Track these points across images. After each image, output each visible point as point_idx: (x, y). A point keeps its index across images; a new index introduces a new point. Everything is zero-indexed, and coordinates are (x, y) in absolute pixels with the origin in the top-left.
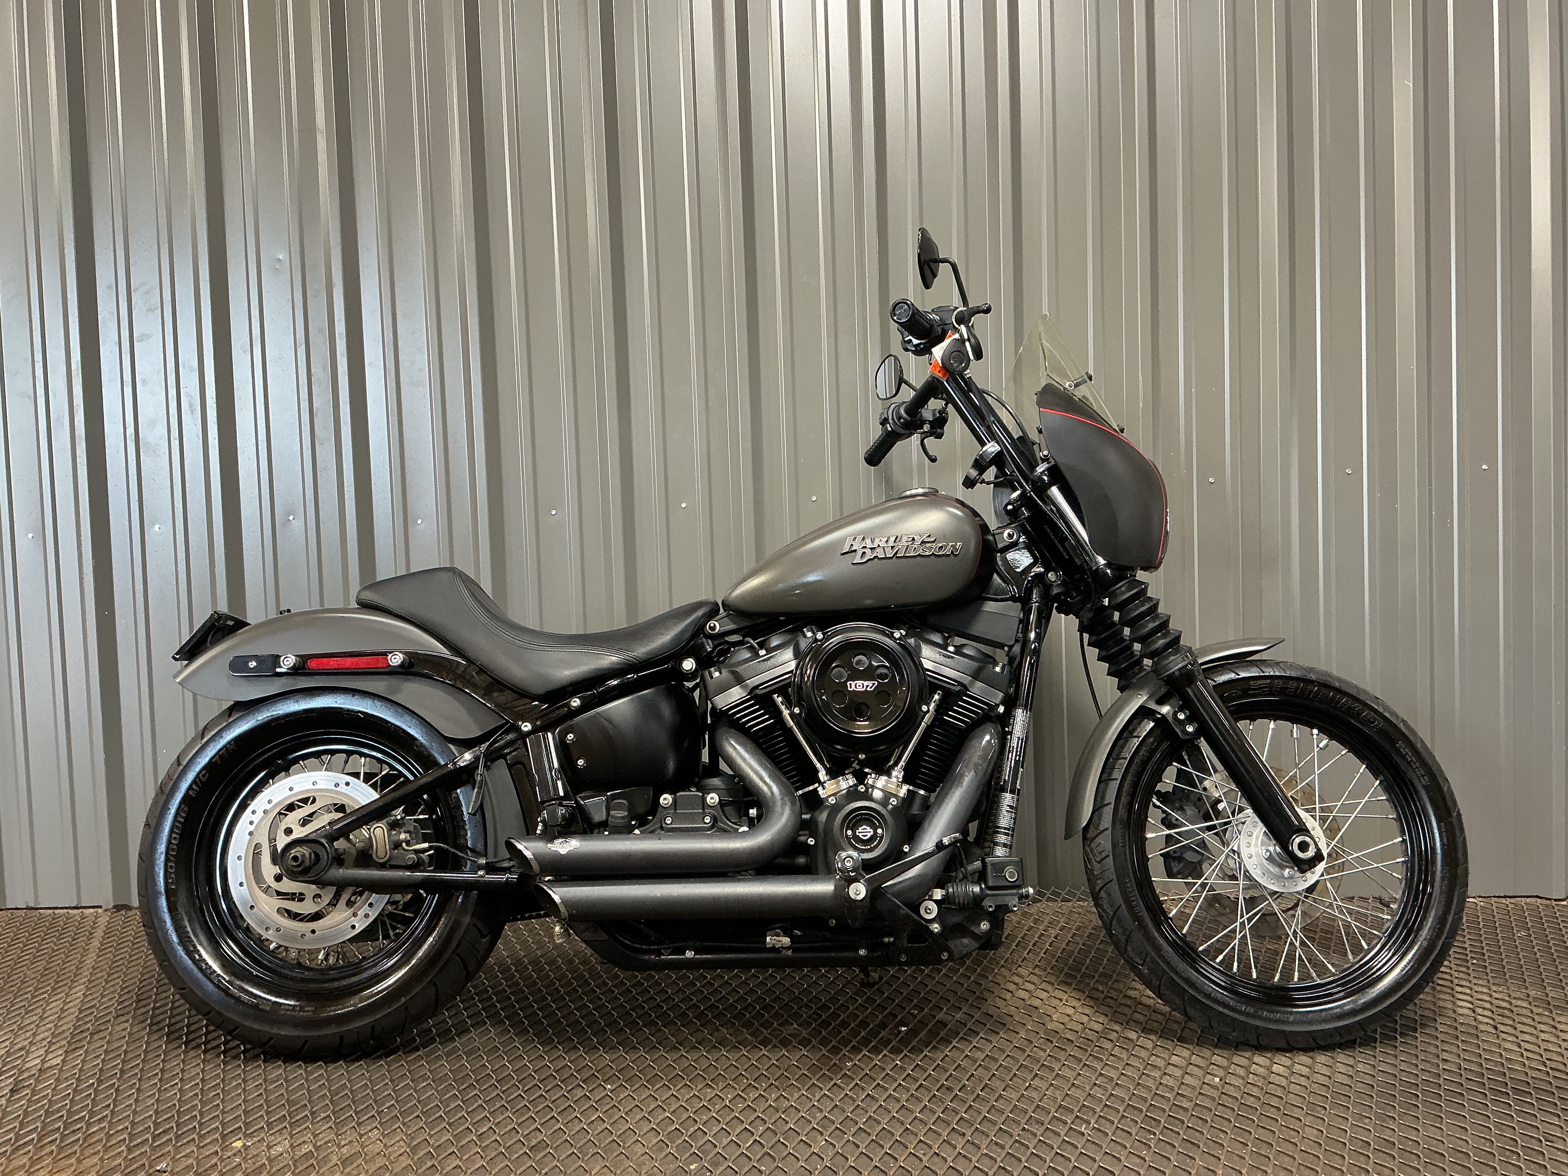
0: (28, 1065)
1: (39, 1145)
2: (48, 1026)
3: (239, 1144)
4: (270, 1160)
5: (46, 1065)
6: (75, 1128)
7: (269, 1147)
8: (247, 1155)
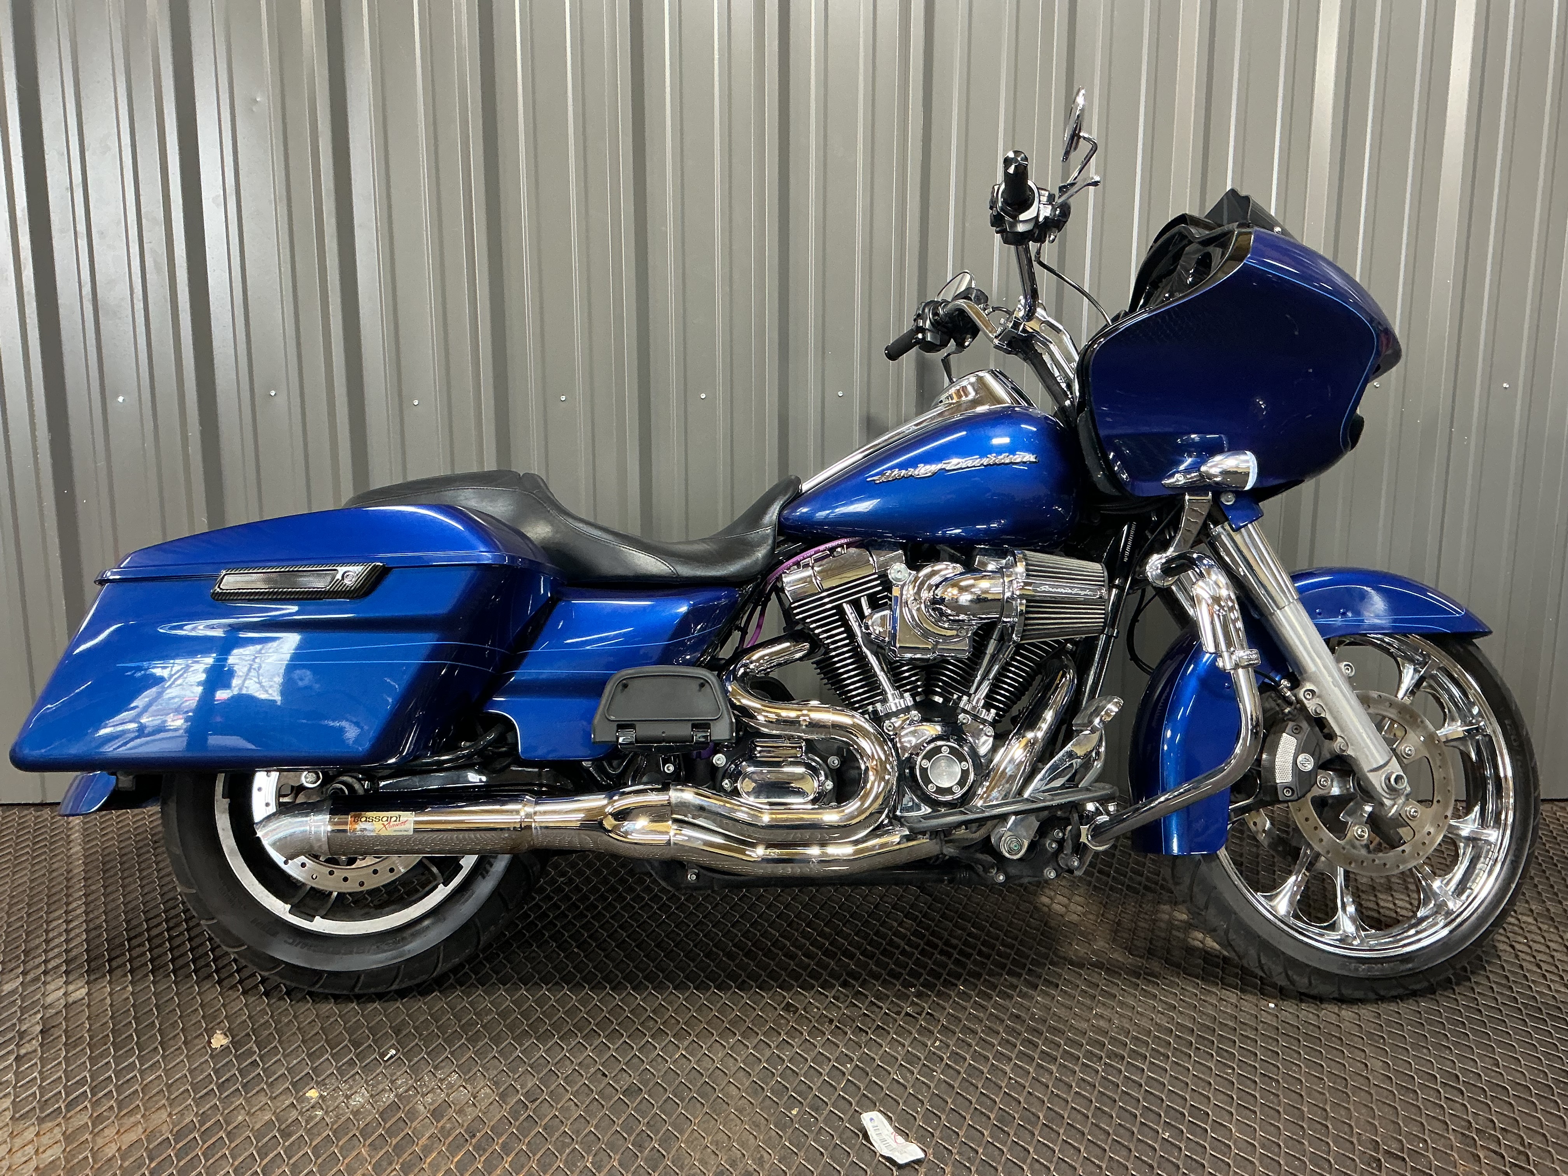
0: (49, 1000)
1: (94, 1099)
2: (56, 950)
3: (313, 1094)
4: (356, 1113)
5: (71, 1000)
6: (128, 1077)
7: (348, 1097)
8: (328, 1107)
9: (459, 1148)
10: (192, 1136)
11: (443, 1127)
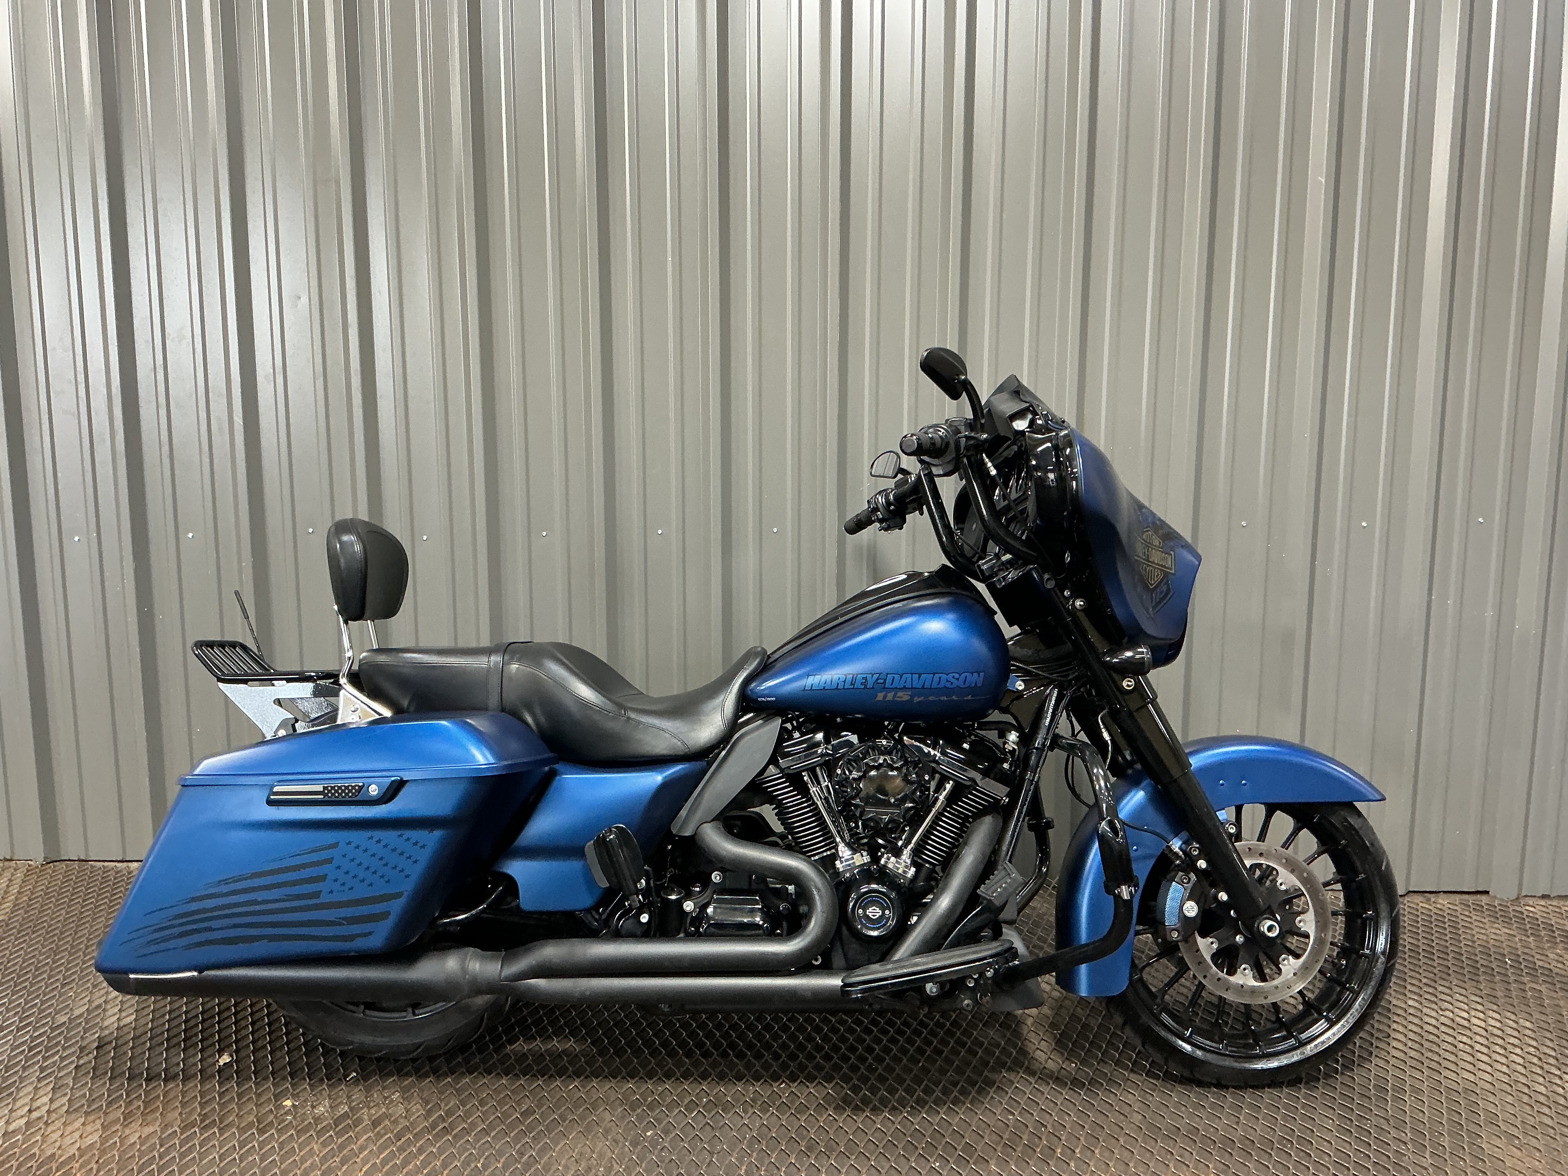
3: (288, 1103)
4: (316, 1119)
7: (313, 1107)
8: (297, 1113)
9: (386, 1149)
10: (192, 1130)
11: (379, 1132)
